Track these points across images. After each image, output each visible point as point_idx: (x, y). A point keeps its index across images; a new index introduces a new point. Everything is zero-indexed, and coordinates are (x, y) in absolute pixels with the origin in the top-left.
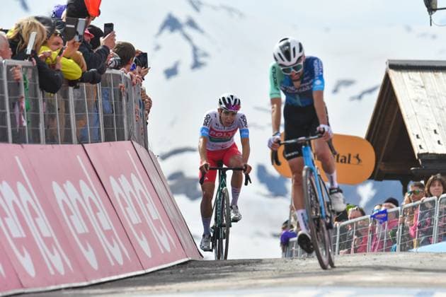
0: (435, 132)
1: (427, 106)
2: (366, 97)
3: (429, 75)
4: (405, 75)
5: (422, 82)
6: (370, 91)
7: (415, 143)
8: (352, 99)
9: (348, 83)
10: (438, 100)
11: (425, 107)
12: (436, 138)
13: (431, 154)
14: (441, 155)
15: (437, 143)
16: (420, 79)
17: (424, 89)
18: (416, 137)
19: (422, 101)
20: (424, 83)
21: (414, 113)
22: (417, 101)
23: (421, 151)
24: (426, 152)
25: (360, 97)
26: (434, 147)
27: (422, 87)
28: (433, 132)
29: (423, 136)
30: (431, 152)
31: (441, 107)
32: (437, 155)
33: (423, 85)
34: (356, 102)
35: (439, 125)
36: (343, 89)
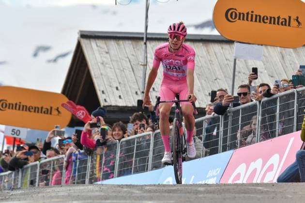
0: (117, 88)
1: (111, 68)
2: (61, 60)
3: (112, 44)
4: (93, 43)
5: (106, 48)
6: (64, 55)
7: (101, 97)
8: (49, 61)
9: (46, 49)
10: (120, 64)
11: (109, 69)
12: (117, 93)
13: (114, 106)
14: (122, 107)
15: (118, 98)
16: (105, 47)
17: (108, 55)
18: (101, 92)
19: (106, 64)
20: (108, 49)
21: (100, 73)
22: (102, 64)
23: (106, 104)
24: (110, 104)
25: (55, 60)
26: (116, 101)
27: (107, 53)
28: (115, 89)
29: (107, 93)
30: (113, 104)
31: (122, 69)
32: (119, 107)
33: (107, 51)
34: (52, 64)
35: (120, 83)
36: (41, 54)
